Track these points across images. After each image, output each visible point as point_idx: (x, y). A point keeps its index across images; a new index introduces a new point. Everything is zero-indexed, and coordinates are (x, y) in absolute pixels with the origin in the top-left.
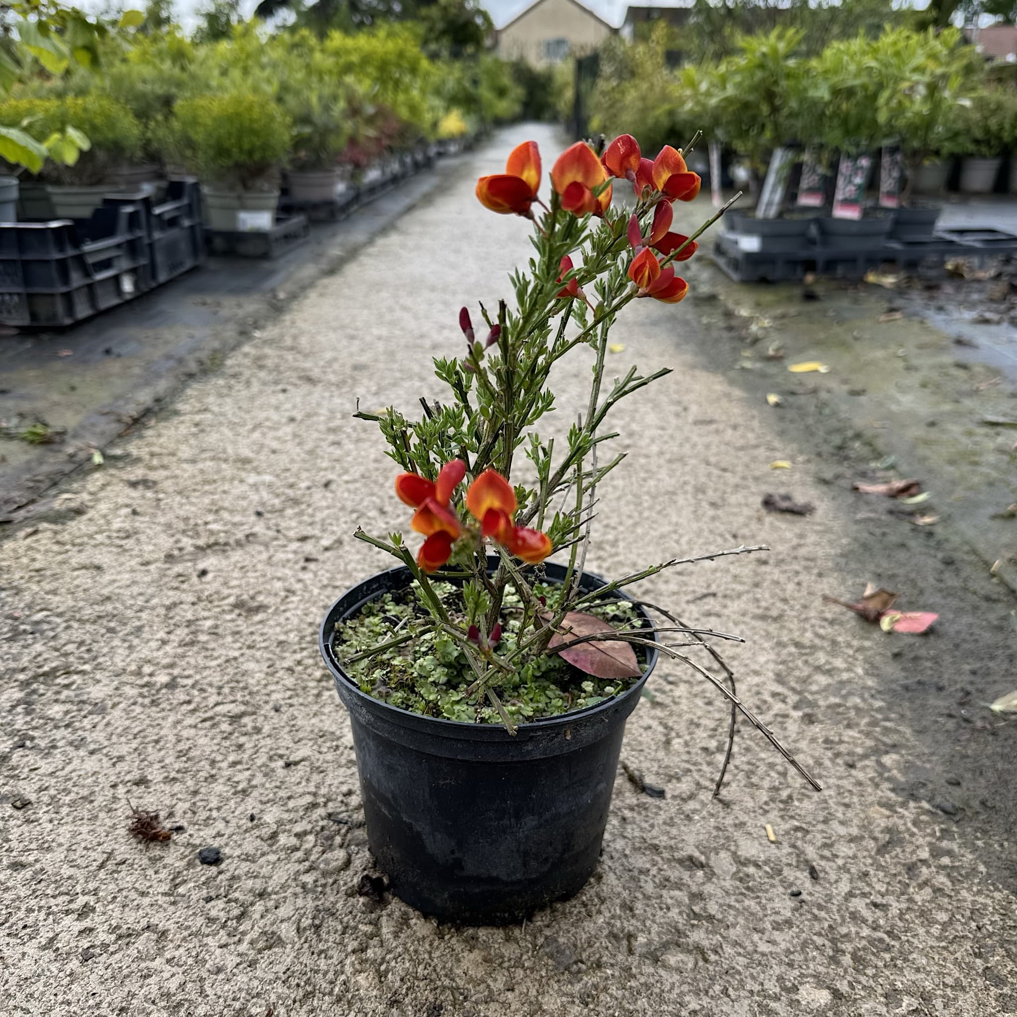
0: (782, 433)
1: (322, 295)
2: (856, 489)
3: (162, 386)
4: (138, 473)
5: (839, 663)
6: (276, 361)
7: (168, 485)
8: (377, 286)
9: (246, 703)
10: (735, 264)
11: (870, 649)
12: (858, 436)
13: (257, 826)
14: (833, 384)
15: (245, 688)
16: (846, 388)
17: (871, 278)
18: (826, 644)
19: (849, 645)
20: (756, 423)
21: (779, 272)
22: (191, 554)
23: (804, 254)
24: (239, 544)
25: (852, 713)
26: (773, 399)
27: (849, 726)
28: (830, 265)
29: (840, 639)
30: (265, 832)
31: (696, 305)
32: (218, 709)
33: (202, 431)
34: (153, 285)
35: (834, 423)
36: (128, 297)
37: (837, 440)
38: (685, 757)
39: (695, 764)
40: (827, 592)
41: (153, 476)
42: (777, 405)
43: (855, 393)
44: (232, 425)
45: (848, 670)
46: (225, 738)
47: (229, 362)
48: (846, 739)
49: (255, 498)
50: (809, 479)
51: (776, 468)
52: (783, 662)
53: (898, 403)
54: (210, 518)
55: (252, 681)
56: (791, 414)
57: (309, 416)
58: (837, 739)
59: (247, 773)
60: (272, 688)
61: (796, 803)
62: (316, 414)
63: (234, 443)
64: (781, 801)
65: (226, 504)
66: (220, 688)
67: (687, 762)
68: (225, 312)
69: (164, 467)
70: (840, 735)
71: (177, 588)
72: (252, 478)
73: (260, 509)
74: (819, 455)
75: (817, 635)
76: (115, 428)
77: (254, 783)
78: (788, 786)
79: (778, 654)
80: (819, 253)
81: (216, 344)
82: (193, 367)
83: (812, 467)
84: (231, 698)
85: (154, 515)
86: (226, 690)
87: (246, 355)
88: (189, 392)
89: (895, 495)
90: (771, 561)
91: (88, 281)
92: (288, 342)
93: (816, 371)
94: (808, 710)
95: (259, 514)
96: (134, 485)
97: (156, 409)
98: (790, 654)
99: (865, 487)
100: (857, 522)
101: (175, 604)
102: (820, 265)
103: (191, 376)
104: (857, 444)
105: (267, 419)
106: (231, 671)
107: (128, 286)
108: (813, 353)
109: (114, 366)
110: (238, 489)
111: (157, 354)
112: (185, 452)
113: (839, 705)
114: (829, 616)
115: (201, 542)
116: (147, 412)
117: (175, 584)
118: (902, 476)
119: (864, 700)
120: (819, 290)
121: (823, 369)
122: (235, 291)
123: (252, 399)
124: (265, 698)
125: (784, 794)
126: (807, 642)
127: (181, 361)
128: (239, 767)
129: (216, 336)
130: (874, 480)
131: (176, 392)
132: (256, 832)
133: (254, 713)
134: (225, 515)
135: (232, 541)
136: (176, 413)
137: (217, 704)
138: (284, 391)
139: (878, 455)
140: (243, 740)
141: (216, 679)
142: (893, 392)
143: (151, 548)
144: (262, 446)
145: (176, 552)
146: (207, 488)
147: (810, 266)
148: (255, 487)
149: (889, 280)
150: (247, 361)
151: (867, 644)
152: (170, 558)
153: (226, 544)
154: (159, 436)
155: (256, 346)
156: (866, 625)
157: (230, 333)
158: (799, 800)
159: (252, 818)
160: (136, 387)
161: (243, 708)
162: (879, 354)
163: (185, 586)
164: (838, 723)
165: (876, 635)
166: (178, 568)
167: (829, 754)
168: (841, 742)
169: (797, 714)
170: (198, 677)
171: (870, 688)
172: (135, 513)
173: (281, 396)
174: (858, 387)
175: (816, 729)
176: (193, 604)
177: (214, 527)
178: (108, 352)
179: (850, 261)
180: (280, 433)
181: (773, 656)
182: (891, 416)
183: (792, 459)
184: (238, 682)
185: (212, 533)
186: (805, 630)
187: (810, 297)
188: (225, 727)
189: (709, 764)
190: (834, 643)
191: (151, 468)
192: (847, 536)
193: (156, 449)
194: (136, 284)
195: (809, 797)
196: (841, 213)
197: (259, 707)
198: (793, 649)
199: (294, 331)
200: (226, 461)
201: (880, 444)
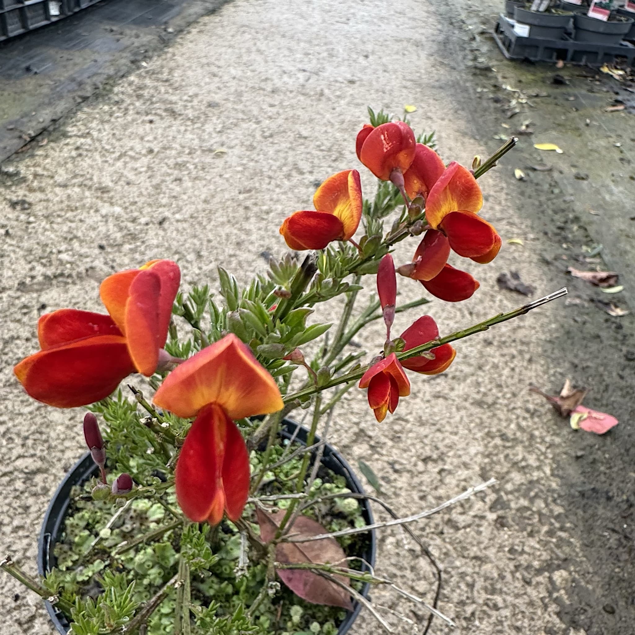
0: (520, 208)
1: (200, 32)
2: (569, 273)
3: (61, 106)
4: (20, 193)
5: (532, 460)
6: (152, 91)
7: (39, 209)
8: (243, 28)
9: (42, 459)
10: (508, 44)
11: (559, 445)
12: (576, 219)
13: (18, 607)
14: (564, 167)
15: (46, 441)
16: (574, 171)
17: (605, 70)
18: (525, 437)
19: (543, 441)
20: (503, 196)
21: (539, 56)
22: (39, 284)
23: (560, 44)
24: (80, 276)
25: (536, 519)
26: (519, 173)
27: (531, 534)
28: (578, 54)
29: (537, 433)
30: (24, 615)
31: (475, 74)
32: (20, 463)
33: (80, 155)
34: (77, 10)
35: (559, 203)
36: (54, 19)
37: (559, 219)
38: (393, 561)
39: (401, 568)
40: (534, 381)
41: (32, 198)
42: (521, 179)
43: (578, 177)
44: (104, 152)
45: (539, 468)
46: (17, 497)
47: (116, 89)
48: (527, 549)
49: (102, 229)
50: (535, 258)
51: (512, 244)
52: (488, 456)
53: (611, 193)
54: (63, 247)
55: (53, 435)
56: (529, 190)
57: (164, 149)
58: (519, 549)
59: (25, 541)
60: (67, 444)
61: (477, 623)
62: (170, 147)
63: (101, 170)
64: (465, 618)
65: (80, 234)
66: (26, 438)
67: (395, 565)
68: (125, 41)
69: (42, 190)
70: (523, 544)
71: (19, 321)
72: (105, 209)
73: (104, 243)
74: (546, 234)
75: (520, 427)
76: (14, 143)
77: (28, 554)
78: (474, 602)
79: (486, 446)
80: (571, 44)
81: (111, 70)
82: (88, 91)
83: (539, 246)
84: (32, 452)
85: (21, 239)
86: (30, 442)
87: (131, 84)
88: (80, 115)
89: (596, 283)
90: (495, 343)
91: (20, 6)
92: (165, 76)
93: (554, 150)
94: (500, 513)
95: (101, 247)
96: (13, 205)
97: (51, 128)
98: (496, 447)
99: (576, 273)
100: (565, 307)
101: (12, 338)
102: (569, 55)
103: (85, 99)
104: (575, 228)
105: (132, 149)
106: (38, 420)
107: (54, 10)
108: (554, 133)
109: (29, 83)
110: (93, 218)
111: (64, 75)
112: (62, 176)
113: (527, 509)
114: (531, 406)
115: (50, 272)
116: (43, 132)
117: (18, 316)
118: (606, 266)
119: (547, 505)
120: (566, 75)
121: (560, 151)
122: (138, 22)
123: (125, 127)
124: (59, 454)
125: (469, 609)
126: (510, 435)
127: (80, 84)
128: (21, 533)
129: (112, 62)
130: (583, 266)
131: (70, 114)
132: (16, 614)
133: (46, 471)
134: (76, 244)
135: (74, 274)
136: (65, 135)
137: (19, 457)
138: (151, 122)
139: (589, 242)
140: (31, 501)
141: (24, 430)
143: (10, 273)
144: (121, 176)
145: (28, 280)
146: (69, 214)
147: (562, 54)
148: (105, 217)
150: (130, 90)
151: (557, 440)
152: (22, 287)
153: (70, 276)
154: (47, 156)
155: (140, 76)
156: (559, 419)
157: (124, 61)
158: (481, 619)
159: (17, 598)
160: (42, 105)
161: (39, 464)
162: (603, 143)
163: (25, 319)
164: (523, 529)
165: (565, 432)
166: (25, 299)
167: (511, 566)
168: (523, 552)
169: (491, 516)
170: (10, 424)
171: (554, 491)
172: (7, 234)
173: (148, 127)
174: (583, 173)
175: (504, 535)
176: (27, 340)
177: (64, 257)
178: (28, 69)
179: (592, 54)
180: (138, 165)
181: (481, 449)
182: (602, 206)
183: (525, 235)
184: (41, 433)
185: (61, 262)
186: (510, 421)
187: (558, 82)
188: (19, 485)
189: (413, 569)
190: (532, 437)
191: (31, 190)
192: (556, 321)
193: (39, 170)
194: (61, 9)
195: (489, 616)
196: (592, 14)
197: (52, 465)
198: (498, 441)
199: (172, 64)
200: (90, 188)
201: (592, 230)
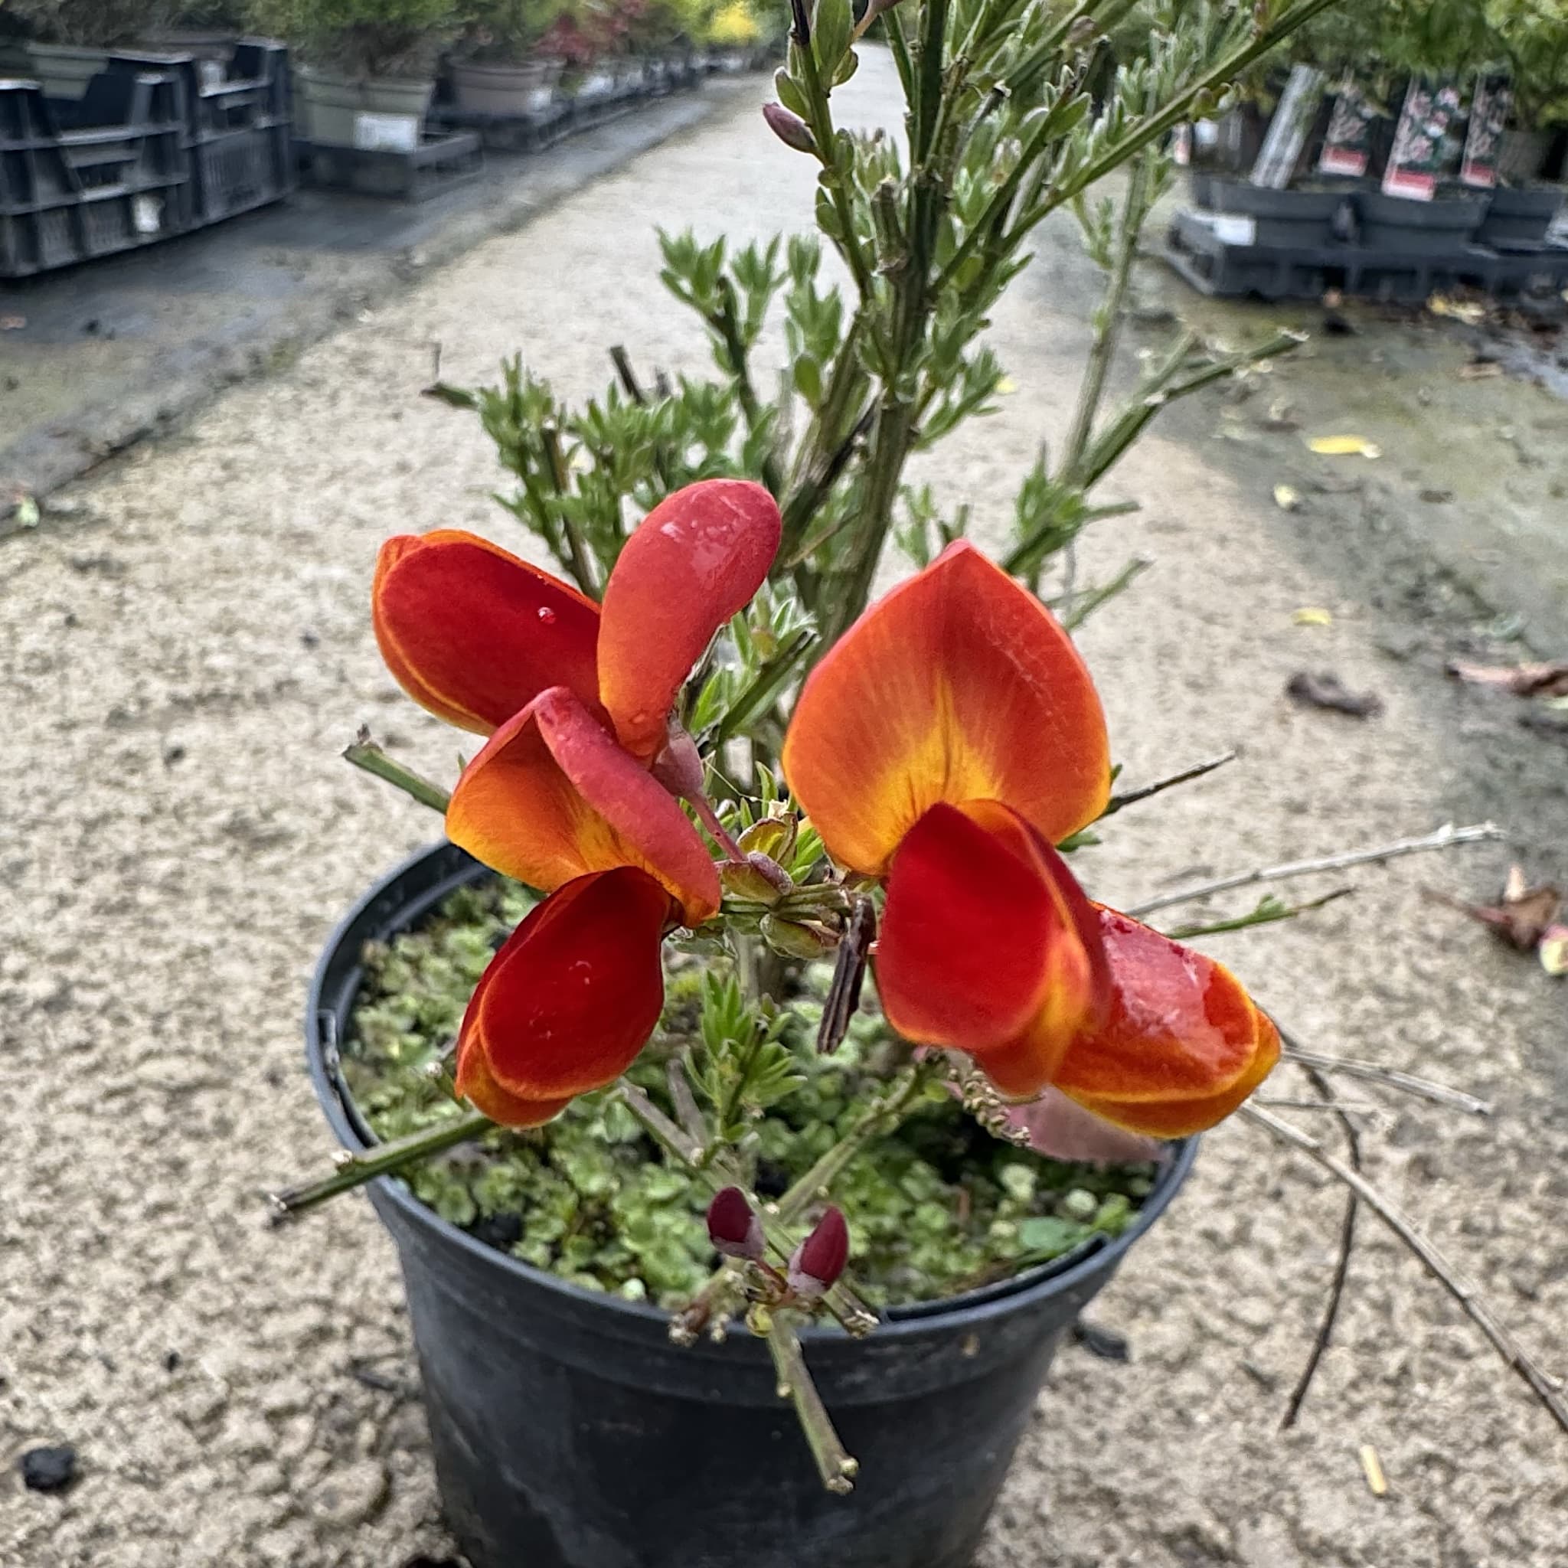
0: (1307, 559)
1: (489, 264)
2: (1453, 674)
3: (176, 393)
4: (95, 545)
5: (1467, 1038)
6: (391, 364)
7: (147, 574)
8: (587, 255)
9: (208, 1058)
10: (1206, 266)
11: (1526, 1009)
12: (1446, 574)
13: (179, 1386)
14: (1391, 478)
15: (216, 1021)
16: (1414, 487)
17: (1439, 306)
18: (1438, 993)
19: (1483, 1000)
20: (1257, 537)
21: (1280, 284)
22: (163, 712)
23: (1326, 255)
24: (260, 698)
25: (1511, 1161)
26: (1285, 495)
27: (1508, 1192)
28: (1370, 278)
29: (1465, 984)
30: (197, 1401)
31: (1137, 328)
32: (152, 1070)
33: (235, 478)
34: (197, 223)
35: (1396, 548)
36: (146, 240)
37: (1406, 578)
38: (1168, 1255)
39: (1191, 1273)
40: (1427, 879)
41: (122, 553)
42: (1294, 509)
43: (1431, 497)
44: (292, 471)
45: (1489, 1055)
46: (148, 1143)
47: (306, 361)
48: (1506, 1223)
49: (306, 607)
50: (1365, 647)
51: (1303, 624)
52: (1357, 1031)
53: (1515, 520)
54: (214, 641)
55: (230, 1006)
56: (1318, 526)
57: (435, 462)
58: (1487, 1223)
59: (181, 1239)
60: (271, 1025)
61: (1420, 1389)
62: (448, 461)
63: (288, 503)
64: (1387, 1381)
65: (251, 617)
66: (160, 1017)
67: (1174, 1266)
68: (313, 279)
69: (147, 538)
70: (1494, 1214)
71: (118, 784)
72: (308, 570)
73: (315, 631)
74: (1378, 604)
75: (1419, 974)
76: (74, 460)
77: (194, 1264)
78: (1398, 1343)
79: (1346, 1011)
80: (1352, 257)
81: (291, 329)
82: (239, 363)
83: (1367, 625)
84: (179, 1043)
85: (106, 629)
86: (172, 1024)
87: (339, 350)
88: (224, 406)
89: (1529, 690)
90: (1315, 806)
91: (69, 200)
92: (418, 332)
93: (1358, 454)
94: (1420, 1149)
95: (309, 641)
96: (81, 568)
97: (159, 431)
98: (1368, 1013)
99: (1470, 670)
100: (1466, 738)
101: (105, 819)
102: (1352, 279)
103: (234, 379)
104: (1445, 590)
105: (358, 463)
106: (190, 978)
107: (147, 218)
108: (1348, 421)
109: (97, 352)
110: (278, 589)
111: (178, 337)
112: (193, 512)
113: (1480, 1140)
114: (1436, 930)
115: (186, 690)
116: (139, 437)
117: (115, 773)
118: (1539, 655)
119: (1531, 1131)
120: (1352, 319)
121: (1370, 451)
122: (339, 247)
123: (336, 425)
124: (253, 1049)
125: (1392, 1361)
126: (1399, 989)
127: (220, 353)
128: (168, 1219)
129: (292, 314)
130: (1484, 659)
131: (197, 406)
132: (173, 1402)
133: (221, 1084)
134: (245, 639)
135: (247, 692)
136: (193, 441)
137: (148, 1055)
138: (397, 416)
139: (1487, 613)
140: (187, 1149)
141: (155, 995)
142: (1500, 497)
143: (86, 694)
144: (338, 512)
145: (133, 709)
146: (221, 584)
147: (1334, 277)
148: (312, 588)
149: (1470, 313)
150: (338, 360)
151: (1520, 998)
152: (118, 719)
153: (236, 697)
154: (152, 480)
155: (359, 338)
156: (1512, 957)
157: (318, 312)
158: (1429, 1381)
159: (172, 1362)
160: (129, 390)
161: (200, 1069)
162: (1469, 432)
163: (136, 781)
164: (1484, 1183)
165: (1534, 979)
166: (129, 741)
167: (1477, 1260)
168: (1497, 1232)
169: (1399, 1157)
170: (117, 988)
171: (1540, 1102)
172: (71, 622)
173: (391, 425)
174: (1437, 486)
175: (1440, 1195)
176: (144, 820)
177: (218, 661)
178: (92, 328)
179: (1404, 274)
180: (378, 490)
181: (1334, 1016)
182: (1503, 542)
183: (1332, 608)
184: (201, 1005)
185: (211, 672)
186: (1391, 963)
187: (1336, 328)
188: (153, 1115)
189: (1222, 1273)
190: (1453, 993)
191: (121, 538)
192: (1449, 763)
193: (139, 504)
194: (163, 217)
195: (1450, 1375)
196: (1394, 187)
197: (235, 1070)
198: (1371, 1002)
199: (430, 317)
200: (266, 534)
201: (1489, 592)
